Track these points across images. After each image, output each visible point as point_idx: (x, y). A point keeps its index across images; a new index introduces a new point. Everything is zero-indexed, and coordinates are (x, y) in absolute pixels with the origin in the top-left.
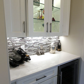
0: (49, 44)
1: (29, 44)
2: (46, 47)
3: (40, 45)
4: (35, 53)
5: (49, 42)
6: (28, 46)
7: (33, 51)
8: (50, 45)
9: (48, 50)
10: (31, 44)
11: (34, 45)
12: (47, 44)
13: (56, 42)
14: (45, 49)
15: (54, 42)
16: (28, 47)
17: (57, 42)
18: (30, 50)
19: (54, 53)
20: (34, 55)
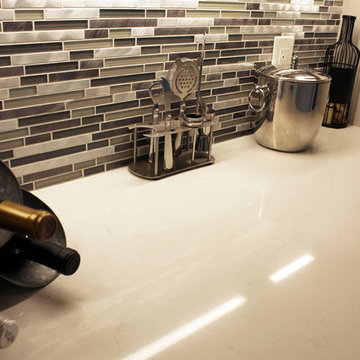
0: (253, 48)
1: (35, 35)
2: (227, 83)
3: (167, 51)
4: (110, 149)
5: (257, 29)
6: (23, 60)
7: (90, 124)
8: (262, 57)
9: (238, 112)
10: (57, 35)
11: (102, 51)
12: (233, 49)
13: (315, 28)
14: (219, 104)
15: (299, 31)
16: (17, 71)
17: (323, 28)
18: (45, 121)
19: (306, 149)
20: (100, 169)
